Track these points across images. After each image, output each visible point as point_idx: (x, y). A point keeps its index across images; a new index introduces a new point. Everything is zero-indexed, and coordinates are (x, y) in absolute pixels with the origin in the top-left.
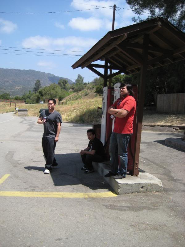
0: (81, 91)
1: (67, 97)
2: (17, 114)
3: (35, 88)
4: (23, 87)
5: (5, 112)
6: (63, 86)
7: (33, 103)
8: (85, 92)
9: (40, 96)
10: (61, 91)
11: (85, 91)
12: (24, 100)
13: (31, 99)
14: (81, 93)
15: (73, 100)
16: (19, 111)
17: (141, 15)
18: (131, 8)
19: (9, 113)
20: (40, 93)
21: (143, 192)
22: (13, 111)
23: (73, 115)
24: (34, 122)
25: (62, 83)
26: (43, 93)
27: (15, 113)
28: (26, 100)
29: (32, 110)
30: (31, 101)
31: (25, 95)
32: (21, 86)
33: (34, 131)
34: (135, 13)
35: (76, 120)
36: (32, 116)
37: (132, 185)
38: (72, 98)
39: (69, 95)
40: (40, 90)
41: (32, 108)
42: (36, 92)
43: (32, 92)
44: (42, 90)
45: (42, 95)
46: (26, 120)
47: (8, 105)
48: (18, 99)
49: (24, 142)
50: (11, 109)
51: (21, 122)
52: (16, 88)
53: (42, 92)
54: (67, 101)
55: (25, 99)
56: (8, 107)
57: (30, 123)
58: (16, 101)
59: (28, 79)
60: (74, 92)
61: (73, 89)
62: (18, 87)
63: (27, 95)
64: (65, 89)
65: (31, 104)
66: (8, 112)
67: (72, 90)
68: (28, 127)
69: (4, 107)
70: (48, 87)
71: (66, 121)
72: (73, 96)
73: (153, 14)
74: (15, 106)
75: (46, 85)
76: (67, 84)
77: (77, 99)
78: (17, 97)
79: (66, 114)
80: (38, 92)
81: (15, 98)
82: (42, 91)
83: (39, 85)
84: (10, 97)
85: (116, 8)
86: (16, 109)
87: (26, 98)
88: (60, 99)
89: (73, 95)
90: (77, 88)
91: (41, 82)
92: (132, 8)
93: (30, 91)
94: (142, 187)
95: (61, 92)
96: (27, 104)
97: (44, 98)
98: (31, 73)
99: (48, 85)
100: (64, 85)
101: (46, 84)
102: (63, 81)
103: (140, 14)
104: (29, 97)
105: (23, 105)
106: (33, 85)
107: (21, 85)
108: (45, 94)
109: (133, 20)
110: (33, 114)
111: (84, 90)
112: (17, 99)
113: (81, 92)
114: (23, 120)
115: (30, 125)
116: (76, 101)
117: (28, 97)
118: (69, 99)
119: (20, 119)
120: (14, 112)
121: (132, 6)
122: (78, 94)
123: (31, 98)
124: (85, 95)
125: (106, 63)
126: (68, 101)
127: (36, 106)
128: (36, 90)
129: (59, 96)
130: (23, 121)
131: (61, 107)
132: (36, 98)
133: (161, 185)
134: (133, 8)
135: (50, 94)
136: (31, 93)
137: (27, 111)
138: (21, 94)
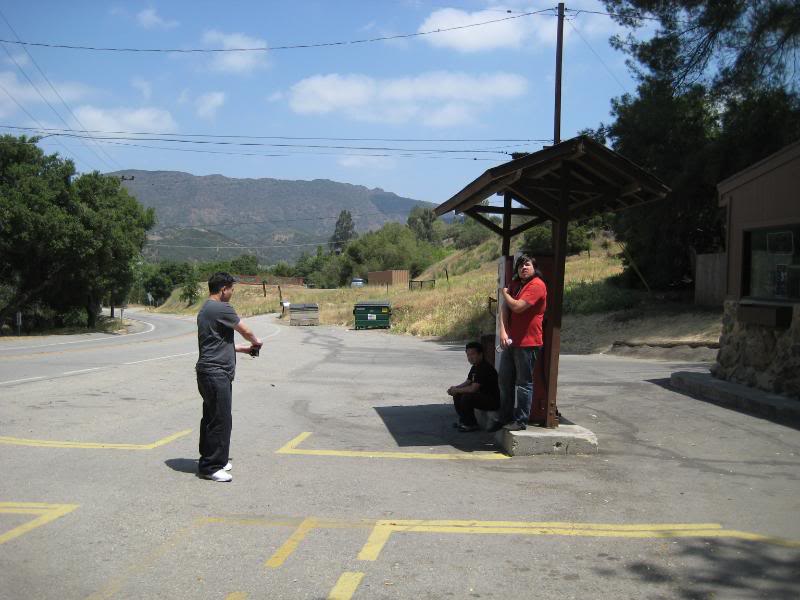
0: (477, 243)
1: (437, 265)
2: (287, 318)
3: (334, 238)
4: (296, 235)
5: (251, 314)
6: (424, 230)
7: (331, 287)
8: (491, 248)
9: (351, 263)
10: (417, 246)
11: (491, 244)
12: (303, 275)
13: (324, 274)
14: (480, 251)
15: (454, 275)
16: (293, 309)
17: (638, 29)
18: (608, 10)
19: (261, 317)
20: (353, 252)
21: (560, 453)
22: (273, 312)
23: (451, 321)
24: (341, 340)
25: (419, 220)
26: (362, 255)
27: (281, 317)
28: (310, 276)
29: (331, 307)
30: (325, 277)
31: (303, 259)
32: (291, 233)
33: (343, 362)
34: (621, 24)
35: (458, 333)
36: (330, 323)
37: (537, 440)
38: (452, 267)
39: (442, 257)
40: (351, 243)
41: (329, 300)
42: (339, 250)
43: (326, 251)
44: (357, 245)
45: (359, 261)
46: (316, 335)
47: (258, 292)
48: (286, 274)
49: (324, 383)
50: (265, 304)
51: (306, 341)
52: (276, 238)
53: (359, 251)
54: (434, 277)
55: (305, 273)
56: (258, 299)
57: (329, 342)
58: (278, 280)
59: (314, 207)
60: (458, 247)
61: (456, 236)
62: (282, 236)
63: (311, 260)
64: (430, 238)
65: (323, 288)
66: (257, 314)
67: (452, 242)
68: (326, 352)
69: (245, 299)
70: (377, 233)
71: (430, 338)
72: (456, 261)
73: (670, 27)
74: (278, 294)
75: (371, 227)
76: (435, 222)
77: (466, 270)
78: (283, 268)
79: (430, 316)
80: (347, 250)
81: (277, 270)
82: (359, 248)
83: (349, 228)
84: (260, 266)
85: (565, 13)
86: (281, 304)
87: (307, 269)
88: (415, 272)
89: (453, 259)
90: (467, 235)
91: (355, 217)
92: (610, 10)
93: (320, 248)
94: (558, 445)
95: (416, 249)
96: (311, 287)
97: (365, 268)
98: (323, 189)
99: (377, 227)
100: (427, 226)
101: (368, 225)
102: (422, 213)
103: (634, 26)
104: (316, 266)
105: (303, 293)
106: (328, 227)
107: (289, 229)
108: (368, 257)
109: (613, 44)
110: (334, 318)
111: (489, 241)
112: (281, 273)
113: (477, 249)
114: (308, 335)
115: (330, 348)
116: (464, 276)
117: (313, 267)
118: (441, 270)
119: (299, 333)
120: (278, 315)
121: (610, 4)
122: (468, 256)
123: (324, 269)
124: (490, 257)
125: (507, 202)
126: (440, 276)
127: (341, 296)
128: (338, 245)
129: (411, 263)
130: (308, 338)
131: (418, 298)
132: (339, 268)
133: (594, 441)
134: (615, 9)
135: (383, 256)
136: (323, 254)
137: (315, 308)
138: (293, 255)
